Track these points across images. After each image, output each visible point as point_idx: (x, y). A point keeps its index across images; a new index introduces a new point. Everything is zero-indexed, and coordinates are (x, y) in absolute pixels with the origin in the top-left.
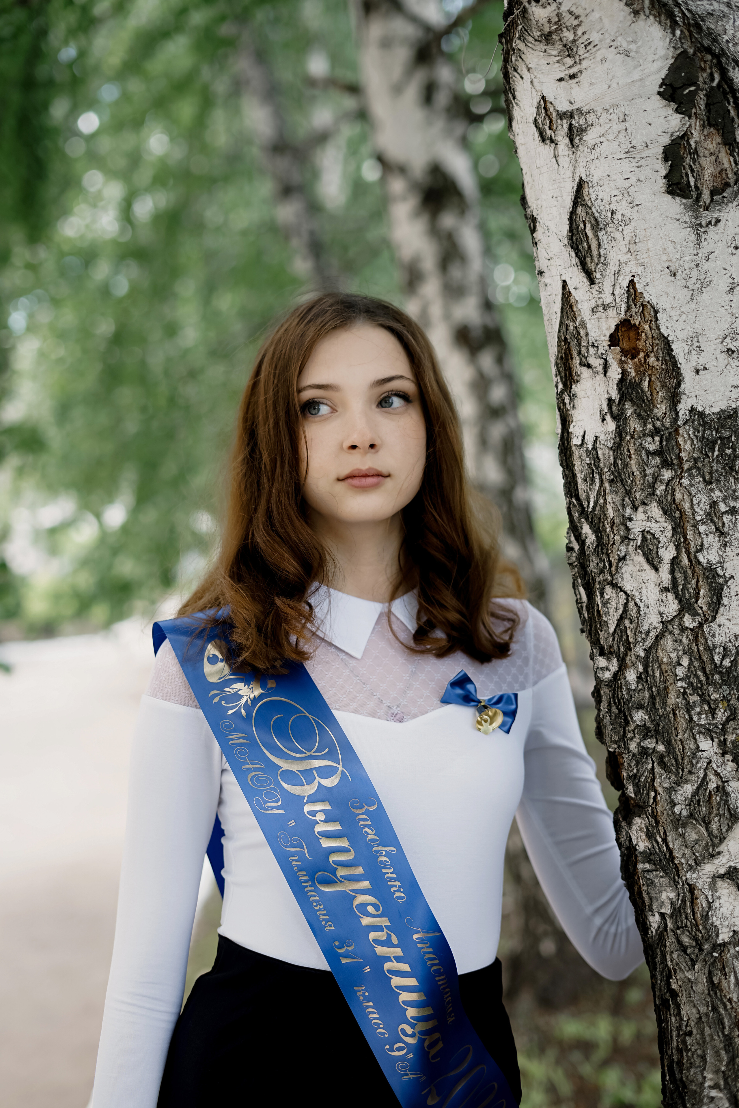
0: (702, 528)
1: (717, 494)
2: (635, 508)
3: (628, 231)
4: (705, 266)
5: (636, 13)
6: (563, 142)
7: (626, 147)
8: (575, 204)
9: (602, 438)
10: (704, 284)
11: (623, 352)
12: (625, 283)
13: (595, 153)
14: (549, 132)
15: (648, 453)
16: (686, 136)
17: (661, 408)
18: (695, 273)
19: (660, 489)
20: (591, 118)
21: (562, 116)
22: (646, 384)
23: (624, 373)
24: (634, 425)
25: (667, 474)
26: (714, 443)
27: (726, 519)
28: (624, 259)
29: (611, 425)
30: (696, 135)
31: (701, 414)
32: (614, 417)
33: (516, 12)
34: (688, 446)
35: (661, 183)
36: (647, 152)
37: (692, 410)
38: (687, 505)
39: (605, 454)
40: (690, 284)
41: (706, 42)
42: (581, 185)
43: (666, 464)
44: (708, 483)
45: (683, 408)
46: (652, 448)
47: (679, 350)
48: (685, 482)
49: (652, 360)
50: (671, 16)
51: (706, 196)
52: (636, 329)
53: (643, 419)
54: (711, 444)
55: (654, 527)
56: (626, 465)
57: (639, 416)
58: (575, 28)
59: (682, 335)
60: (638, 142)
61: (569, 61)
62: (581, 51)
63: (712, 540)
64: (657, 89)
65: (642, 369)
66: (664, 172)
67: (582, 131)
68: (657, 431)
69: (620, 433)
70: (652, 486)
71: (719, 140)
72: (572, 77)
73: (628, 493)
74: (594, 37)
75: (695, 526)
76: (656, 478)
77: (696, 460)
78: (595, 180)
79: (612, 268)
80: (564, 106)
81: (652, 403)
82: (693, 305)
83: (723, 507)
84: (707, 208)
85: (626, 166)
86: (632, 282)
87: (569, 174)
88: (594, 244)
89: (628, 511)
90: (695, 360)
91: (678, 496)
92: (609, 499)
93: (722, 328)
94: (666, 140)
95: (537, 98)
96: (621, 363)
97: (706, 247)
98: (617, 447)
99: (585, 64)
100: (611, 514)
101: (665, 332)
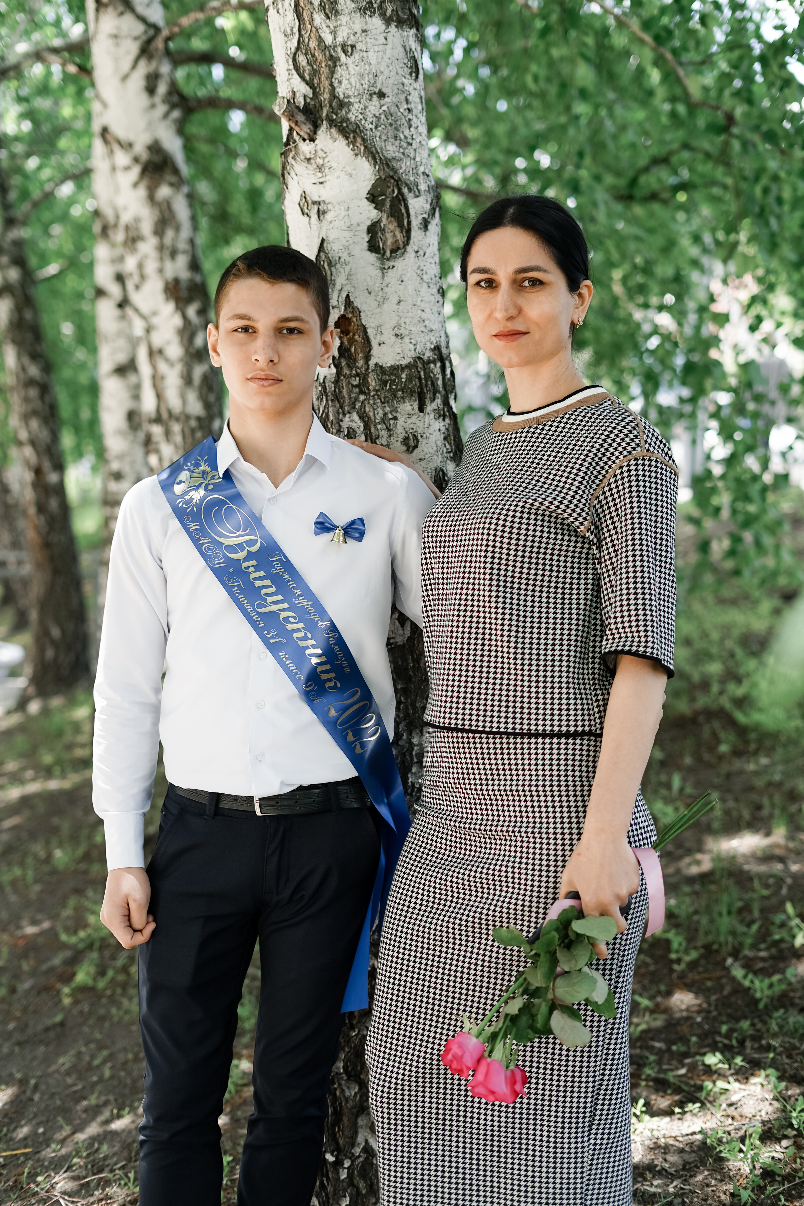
0: (379, 427)
1: (387, 409)
2: (344, 415)
3: (347, 268)
4: (386, 289)
5: (356, 155)
6: (314, 217)
7: (348, 224)
8: (319, 251)
9: (328, 377)
10: (385, 299)
11: (342, 332)
12: (344, 295)
13: (331, 226)
14: (306, 211)
15: (353, 386)
16: (379, 222)
17: (361, 363)
18: (380, 293)
19: (358, 405)
20: (330, 207)
21: (314, 203)
22: (353, 349)
23: (342, 343)
24: (346, 371)
25: (362, 397)
26: (386, 382)
27: (392, 422)
28: (344, 283)
29: (334, 370)
30: (384, 221)
31: (381, 367)
32: (335, 366)
33: (292, 145)
34: (373, 383)
35: (366, 245)
36: (359, 228)
37: (376, 365)
38: (371, 414)
39: (330, 387)
40: (378, 298)
41: (391, 174)
42: (323, 240)
43: (362, 392)
44: (383, 403)
45: (372, 363)
46: (355, 383)
47: (371, 332)
48: (371, 402)
49: (357, 337)
50: (374, 159)
51: (388, 253)
52: (349, 320)
53: (350, 368)
54: (385, 383)
55: (354, 425)
56: (340, 392)
57: (349, 366)
58: (324, 158)
59: (373, 325)
60: (354, 222)
61: (320, 175)
62: (327, 170)
63: (384, 433)
64: (365, 195)
65: (352, 341)
66: (367, 239)
67: (324, 212)
68: (358, 375)
69: (339, 373)
70: (354, 404)
71: (395, 224)
72: (321, 183)
73: (341, 407)
74: (334, 165)
75: (375, 425)
76: (356, 399)
77: (377, 391)
78: (331, 239)
79: (338, 287)
80: (316, 199)
81: (355, 360)
82: (379, 310)
83: (390, 416)
84: (388, 260)
85: (348, 234)
86: (348, 296)
87: (316, 234)
88: (329, 273)
89: (341, 416)
90: (379, 338)
91: (367, 409)
92: (331, 409)
93: (393, 323)
94: (369, 223)
95: (300, 192)
96: (340, 338)
97: (387, 280)
98: (336, 382)
99: (328, 178)
100: (331, 417)
101: (364, 323)
